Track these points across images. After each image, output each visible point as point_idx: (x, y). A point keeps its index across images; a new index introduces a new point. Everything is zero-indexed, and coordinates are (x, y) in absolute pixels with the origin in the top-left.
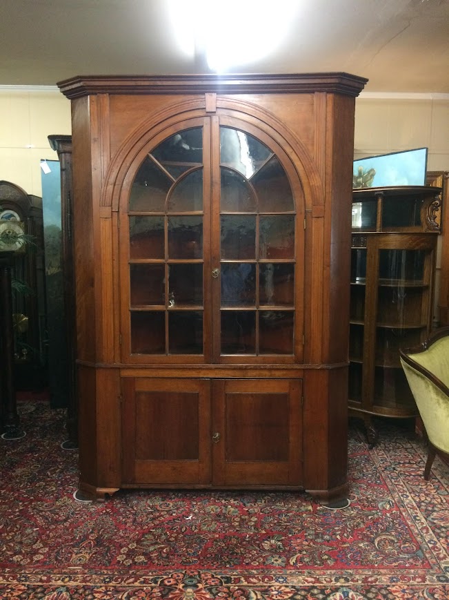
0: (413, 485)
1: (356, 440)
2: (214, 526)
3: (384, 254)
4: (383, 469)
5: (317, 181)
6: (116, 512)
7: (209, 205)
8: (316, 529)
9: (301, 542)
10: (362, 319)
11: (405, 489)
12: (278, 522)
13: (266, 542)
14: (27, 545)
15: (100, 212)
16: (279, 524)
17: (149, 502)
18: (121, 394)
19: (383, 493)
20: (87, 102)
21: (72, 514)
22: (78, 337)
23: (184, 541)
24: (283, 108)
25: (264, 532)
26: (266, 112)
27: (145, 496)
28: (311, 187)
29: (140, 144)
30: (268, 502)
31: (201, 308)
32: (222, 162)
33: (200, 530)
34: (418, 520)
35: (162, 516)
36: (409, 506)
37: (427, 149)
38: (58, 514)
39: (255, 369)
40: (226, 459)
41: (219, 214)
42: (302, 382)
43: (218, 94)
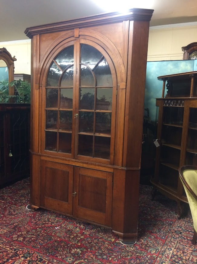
0: (181, 245)
2: (62, 235)
6: (34, 217)
7: (75, 83)
8: (104, 251)
9: (90, 255)
11: (174, 246)
12: (91, 242)
13: (75, 249)
18: (41, 167)
19: (159, 244)
20: (33, 39)
21: (19, 213)
23: (44, 237)
25: (79, 244)
29: (50, 55)
30: (97, 231)
31: (71, 132)
36: (166, 255)
38: (15, 212)
39: (91, 164)
40: (79, 205)
41: (78, 87)
42: (113, 175)
43: (80, 28)
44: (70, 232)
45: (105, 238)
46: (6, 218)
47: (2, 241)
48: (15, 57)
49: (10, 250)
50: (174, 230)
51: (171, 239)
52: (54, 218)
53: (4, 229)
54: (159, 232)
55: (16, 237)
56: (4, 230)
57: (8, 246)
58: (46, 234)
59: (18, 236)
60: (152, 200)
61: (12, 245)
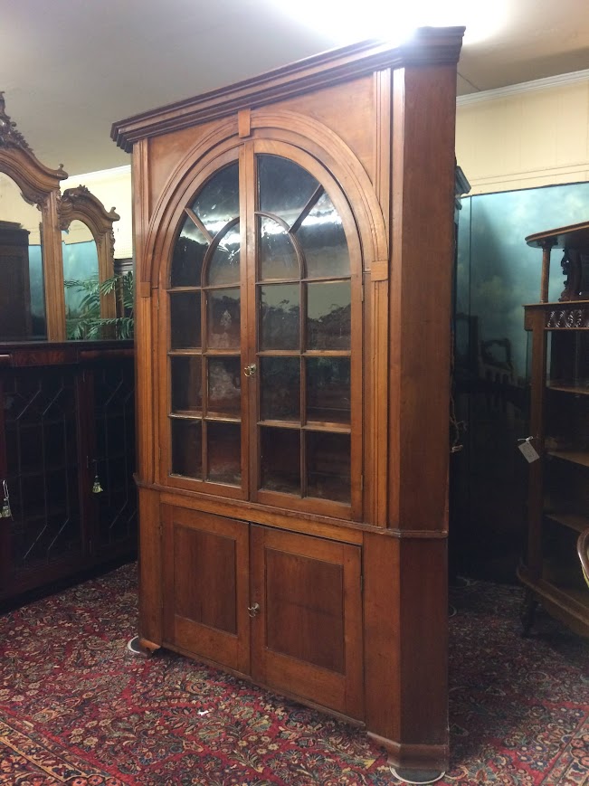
2: (215, 735)
7: (245, 272)
16: (295, 768)
18: (162, 525)
25: (261, 769)
29: (177, 197)
31: (239, 420)
33: (194, 733)
35: (180, 698)
39: (298, 517)
40: (267, 644)
41: (254, 284)
42: (361, 551)
43: (253, 108)
44: (241, 727)
45: (343, 755)
46: (65, 675)
47: (38, 746)
48: (115, 211)
49: (55, 774)
50: (582, 739)
51: (566, 770)
52: (201, 681)
53: (51, 709)
54: (528, 743)
55: (79, 735)
56: (52, 711)
57: (50, 762)
58: (167, 732)
59: (87, 730)
60: (524, 636)
61: (62, 759)
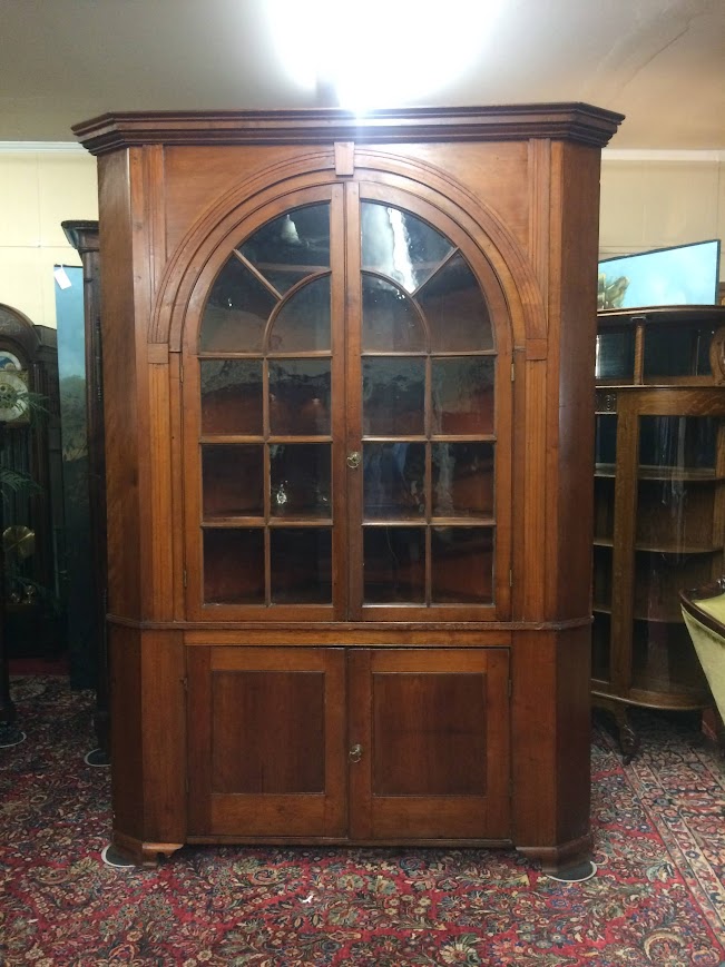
0: (704, 833)
1: (600, 747)
2: (352, 916)
3: (648, 423)
4: (650, 803)
5: (534, 296)
6: (177, 888)
7: (341, 339)
8: (537, 921)
9: (511, 948)
10: (609, 535)
11: (692, 841)
12: (468, 908)
13: (447, 947)
14: (15, 952)
15: (149, 354)
16: (470, 912)
17: (235, 868)
18: (187, 676)
19: (653, 850)
20: (125, 160)
21: (98, 891)
22: (111, 574)
23: (298, 946)
24: (474, 166)
25: (442, 928)
26: (442, 175)
27: (228, 856)
28: (523, 307)
29: (219, 233)
30: (450, 867)
31: (329, 522)
32: (365, 263)
33: (327, 923)
34: (720, 902)
35: (259, 895)
36: (701, 873)
37: (719, 242)
38: (72, 891)
40: (374, 791)
41: (359, 355)
42: (509, 654)
43: (356, 143)
44: (367, 898)
46: (62, 926)
50: (645, 797)
51: (665, 825)
54: (617, 814)
